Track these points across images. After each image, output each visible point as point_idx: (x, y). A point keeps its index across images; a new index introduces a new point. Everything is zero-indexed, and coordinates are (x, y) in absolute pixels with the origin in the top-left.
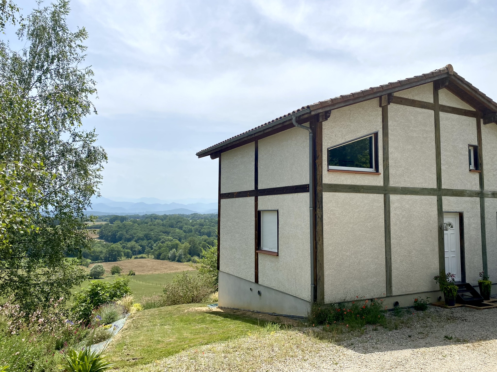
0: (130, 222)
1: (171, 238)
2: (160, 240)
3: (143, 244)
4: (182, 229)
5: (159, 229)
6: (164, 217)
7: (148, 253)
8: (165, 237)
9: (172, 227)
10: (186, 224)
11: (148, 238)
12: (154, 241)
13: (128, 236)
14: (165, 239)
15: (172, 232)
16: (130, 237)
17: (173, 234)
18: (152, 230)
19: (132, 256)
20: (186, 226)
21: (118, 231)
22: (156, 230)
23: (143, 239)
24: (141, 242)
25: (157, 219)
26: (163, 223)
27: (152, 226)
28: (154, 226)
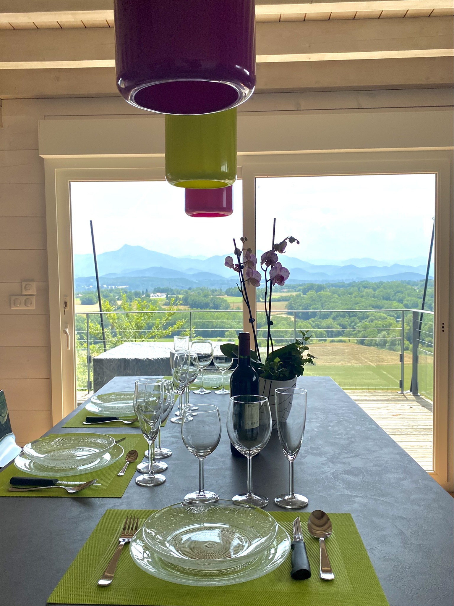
1: (384, 315)
3: (343, 323)
7: (349, 335)
8: (376, 314)
18: (358, 303)
19: (326, 339)
21: (310, 305)
22: (363, 304)
25: (367, 287)
26: (374, 293)
27: (357, 297)
28: (360, 298)
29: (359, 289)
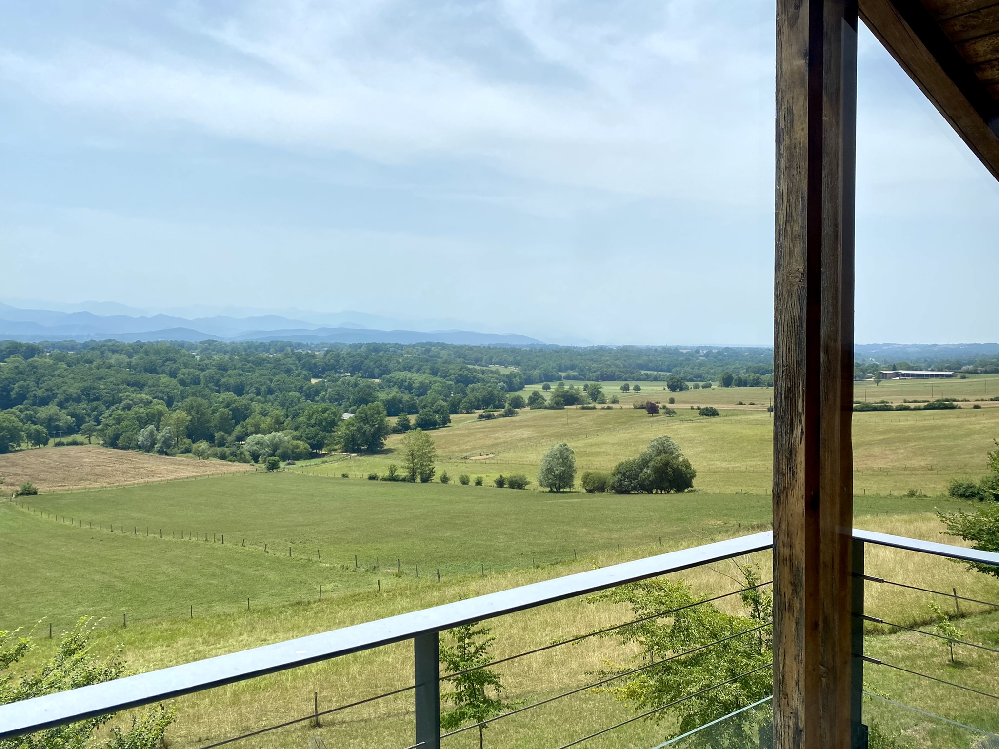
0: (47, 360)
1: (148, 397)
2: (120, 403)
3: (78, 411)
4: (175, 377)
5: (118, 375)
6: (133, 349)
7: (89, 432)
8: (134, 395)
9: (152, 370)
10: (186, 365)
11: (92, 397)
12: (105, 402)
13: (39, 393)
14: (132, 400)
15: (150, 382)
16: (45, 394)
17: (152, 388)
18: (102, 378)
19: (48, 440)
20: (184, 370)
21: (14, 381)
22: (112, 379)
23: (78, 400)
24: (75, 405)
25: (117, 351)
26: (130, 362)
27: (101, 368)
28: (107, 370)
29: (102, 353)
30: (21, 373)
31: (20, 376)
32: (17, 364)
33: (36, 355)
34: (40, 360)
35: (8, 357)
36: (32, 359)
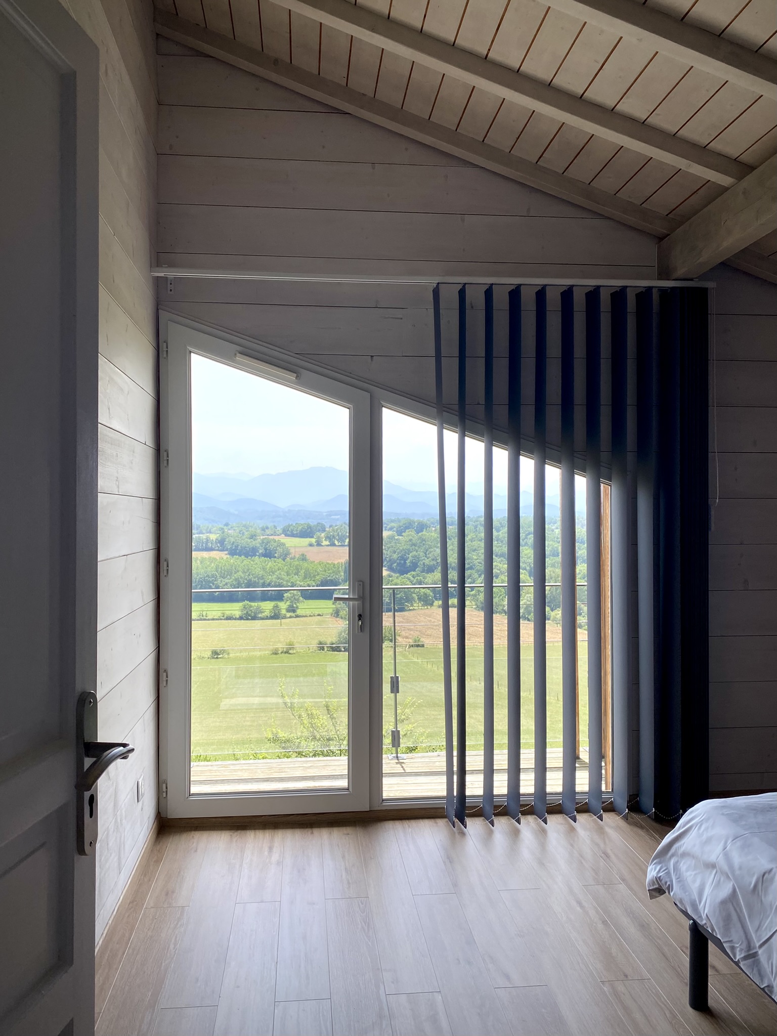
0: (433, 534)
8: (501, 565)
11: (467, 566)
12: (477, 572)
13: (427, 562)
14: (499, 570)
16: (431, 563)
18: (475, 550)
19: (433, 602)
28: (479, 542)
30: (414, 545)
31: (413, 547)
32: (411, 537)
33: (425, 530)
34: (427, 534)
35: (405, 532)
36: (422, 533)
